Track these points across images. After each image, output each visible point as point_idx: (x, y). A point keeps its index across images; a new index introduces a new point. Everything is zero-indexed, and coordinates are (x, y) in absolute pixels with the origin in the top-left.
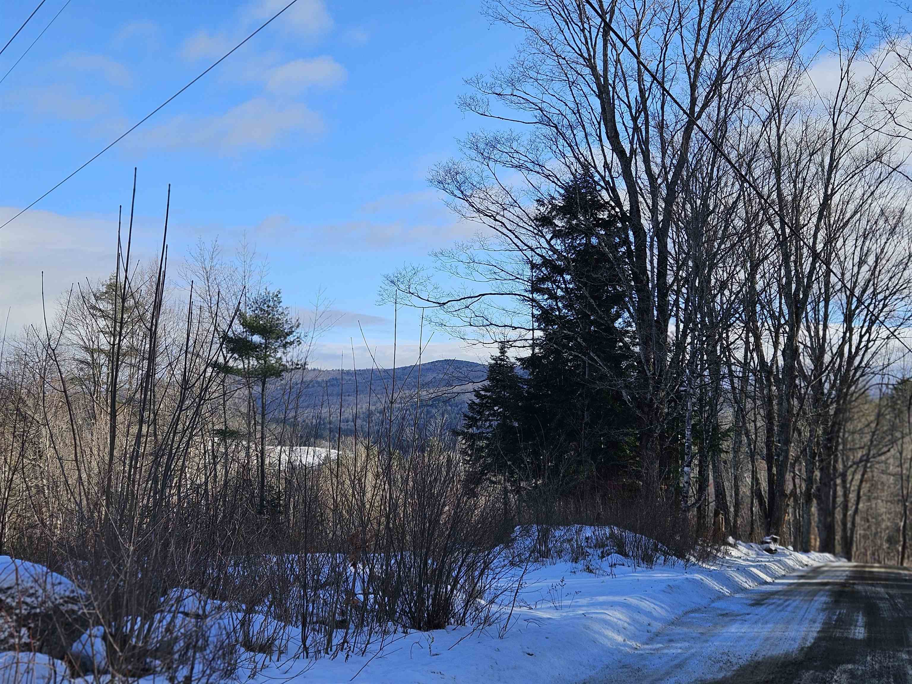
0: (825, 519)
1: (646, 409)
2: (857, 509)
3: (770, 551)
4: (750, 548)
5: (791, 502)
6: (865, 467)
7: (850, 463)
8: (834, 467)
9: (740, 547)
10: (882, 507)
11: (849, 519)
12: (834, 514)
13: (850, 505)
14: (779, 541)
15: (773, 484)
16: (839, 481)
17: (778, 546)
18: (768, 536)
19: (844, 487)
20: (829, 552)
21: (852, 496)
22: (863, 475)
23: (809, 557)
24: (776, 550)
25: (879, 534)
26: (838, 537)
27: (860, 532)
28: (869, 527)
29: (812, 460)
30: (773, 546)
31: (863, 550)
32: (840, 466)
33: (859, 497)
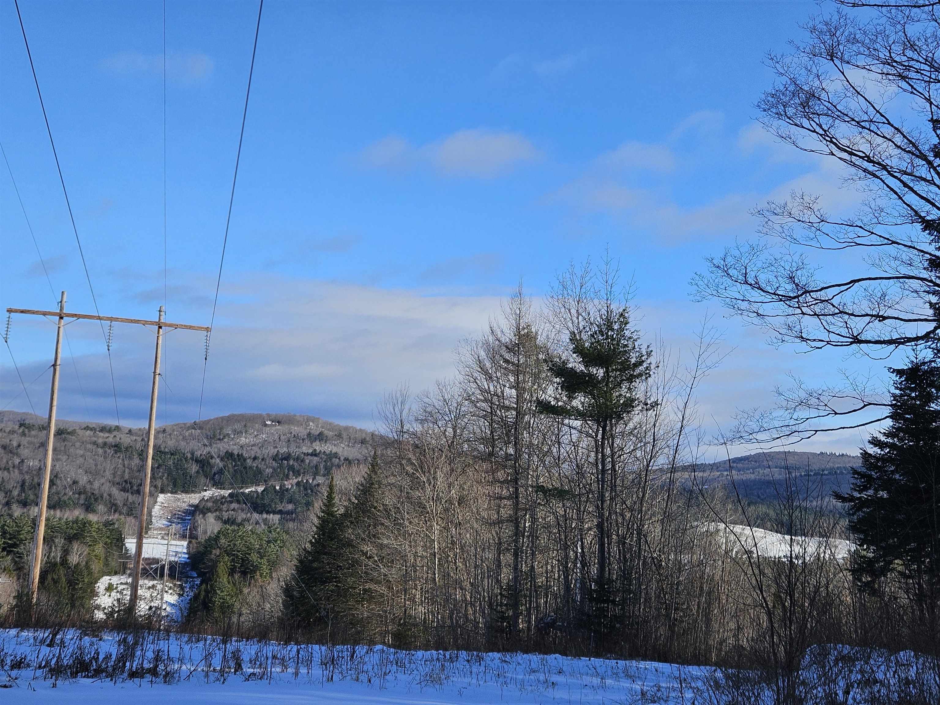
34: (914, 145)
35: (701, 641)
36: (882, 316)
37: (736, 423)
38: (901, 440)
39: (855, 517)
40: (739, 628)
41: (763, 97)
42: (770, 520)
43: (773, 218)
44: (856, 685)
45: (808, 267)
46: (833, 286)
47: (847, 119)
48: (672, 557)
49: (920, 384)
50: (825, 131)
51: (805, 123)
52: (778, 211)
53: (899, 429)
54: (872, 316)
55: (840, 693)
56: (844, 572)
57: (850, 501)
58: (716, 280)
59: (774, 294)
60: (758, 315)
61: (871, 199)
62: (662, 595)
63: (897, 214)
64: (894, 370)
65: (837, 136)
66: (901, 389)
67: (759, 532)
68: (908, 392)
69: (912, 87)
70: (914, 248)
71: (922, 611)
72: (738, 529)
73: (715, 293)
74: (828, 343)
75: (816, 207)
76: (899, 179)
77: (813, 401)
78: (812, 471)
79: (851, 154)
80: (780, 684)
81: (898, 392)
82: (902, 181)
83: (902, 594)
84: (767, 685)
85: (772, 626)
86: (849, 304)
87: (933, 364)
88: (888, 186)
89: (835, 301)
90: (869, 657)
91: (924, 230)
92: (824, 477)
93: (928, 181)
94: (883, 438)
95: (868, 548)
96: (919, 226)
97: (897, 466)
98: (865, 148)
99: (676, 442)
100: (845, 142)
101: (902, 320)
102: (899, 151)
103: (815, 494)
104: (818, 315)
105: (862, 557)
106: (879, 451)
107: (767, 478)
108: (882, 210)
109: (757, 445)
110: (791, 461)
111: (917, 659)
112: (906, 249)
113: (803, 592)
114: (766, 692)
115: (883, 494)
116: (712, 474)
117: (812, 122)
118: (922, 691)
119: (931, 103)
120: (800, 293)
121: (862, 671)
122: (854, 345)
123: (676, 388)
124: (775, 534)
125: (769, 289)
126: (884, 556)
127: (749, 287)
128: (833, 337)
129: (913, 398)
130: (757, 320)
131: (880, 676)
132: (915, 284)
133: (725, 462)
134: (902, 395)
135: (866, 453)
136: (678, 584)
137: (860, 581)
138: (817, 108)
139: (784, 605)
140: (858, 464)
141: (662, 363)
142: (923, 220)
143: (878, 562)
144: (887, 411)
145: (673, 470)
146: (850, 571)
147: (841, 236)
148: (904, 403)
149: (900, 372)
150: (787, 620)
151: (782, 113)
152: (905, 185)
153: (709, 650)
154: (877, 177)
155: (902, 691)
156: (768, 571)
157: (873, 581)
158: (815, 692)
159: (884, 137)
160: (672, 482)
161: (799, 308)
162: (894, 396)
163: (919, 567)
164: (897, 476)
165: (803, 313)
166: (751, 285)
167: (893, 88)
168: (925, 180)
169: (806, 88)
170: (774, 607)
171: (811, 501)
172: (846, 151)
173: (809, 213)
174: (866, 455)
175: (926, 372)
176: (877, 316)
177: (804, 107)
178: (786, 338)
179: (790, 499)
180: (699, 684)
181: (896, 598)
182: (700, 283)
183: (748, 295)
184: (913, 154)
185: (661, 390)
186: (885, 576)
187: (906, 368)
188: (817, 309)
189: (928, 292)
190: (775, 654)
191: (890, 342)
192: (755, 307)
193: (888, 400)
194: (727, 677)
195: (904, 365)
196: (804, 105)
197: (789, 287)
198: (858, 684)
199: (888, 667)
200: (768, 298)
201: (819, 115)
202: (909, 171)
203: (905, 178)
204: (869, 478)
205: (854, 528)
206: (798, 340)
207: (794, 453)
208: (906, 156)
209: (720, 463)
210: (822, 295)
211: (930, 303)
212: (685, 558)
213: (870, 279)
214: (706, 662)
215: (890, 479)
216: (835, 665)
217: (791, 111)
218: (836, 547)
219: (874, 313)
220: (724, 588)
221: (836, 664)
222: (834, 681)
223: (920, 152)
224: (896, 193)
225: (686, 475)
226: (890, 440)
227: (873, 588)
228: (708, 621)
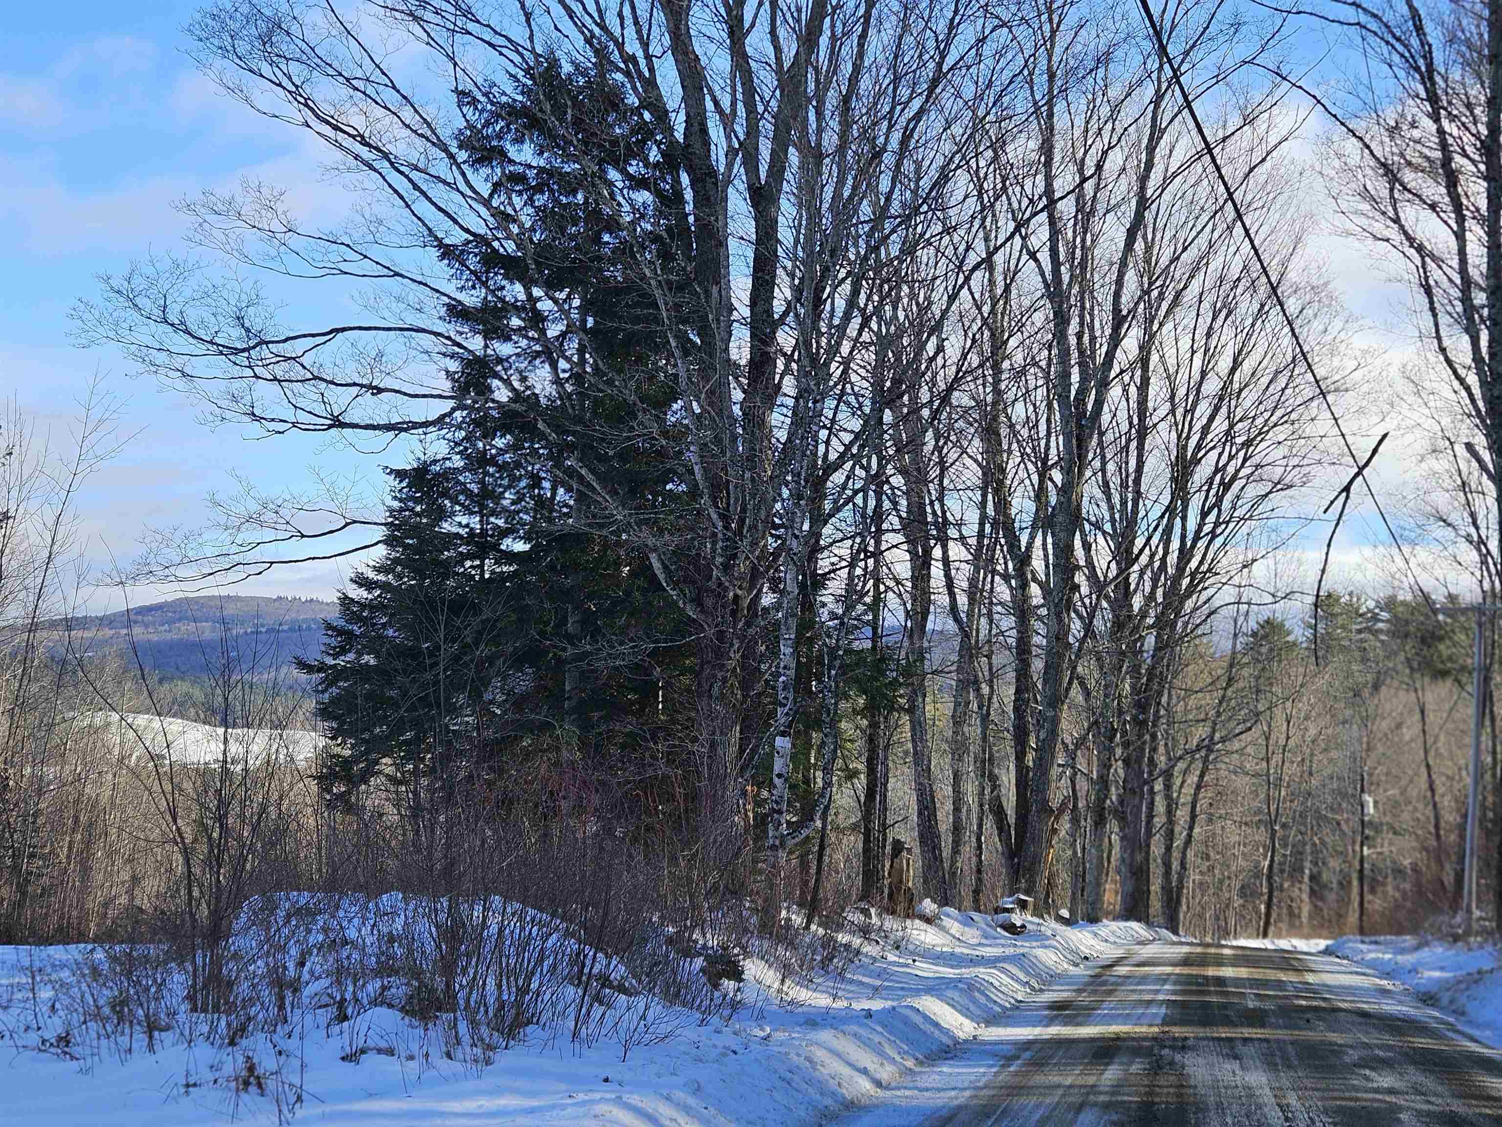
0: (1132, 855)
1: (709, 602)
2: (1190, 836)
3: (1011, 928)
4: (969, 922)
5: (1065, 826)
6: (1205, 760)
7: (1180, 753)
8: (1151, 760)
9: (947, 922)
10: (1233, 835)
11: (1176, 854)
12: (1148, 846)
13: (1177, 829)
14: (1031, 907)
15: (1025, 789)
16: (1158, 786)
17: (1029, 918)
18: (1010, 895)
19: (1168, 797)
20: (1139, 920)
21: (1182, 815)
22: (1202, 776)
23: (1096, 934)
24: (1023, 926)
25: (1227, 882)
26: (1156, 886)
27: (1193, 877)
28: (1211, 869)
29: (1107, 743)
30: (1017, 919)
31: (1198, 908)
32: (1161, 760)
33: (1193, 816)
34: (429, 125)
35: (71, 905)
36: (376, 387)
37: (143, 550)
38: (399, 577)
39: (327, 695)
40: (135, 880)
41: (198, 17)
42: (194, 705)
43: (212, 218)
44: (315, 951)
45: (266, 302)
46: (305, 336)
47: (331, 71)
48: (28, 771)
49: (428, 492)
50: (297, 87)
51: (266, 69)
52: (220, 207)
53: (396, 561)
54: (362, 386)
55: (291, 965)
56: (306, 781)
57: (319, 670)
58: (115, 314)
59: (211, 342)
60: (184, 374)
61: (364, 204)
62: (7, 835)
63: (402, 231)
64: (392, 471)
65: (315, 96)
66: (401, 500)
67: (175, 725)
68: (411, 504)
69: (429, 35)
70: (425, 285)
71: (417, 832)
72: (141, 720)
73: (112, 334)
74: (294, 425)
75: (280, 207)
76: (407, 177)
77: (269, 516)
78: (263, 626)
79: (336, 128)
80: (199, 961)
81: (396, 504)
82: (410, 180)
83: (390, 809)
84: (179, 965)
85: (190, 872)
86: (328, 365)
87: (448, 464)
88: (390, 186)
89: (306, 360)
90: (337, 907)
91: (443, 257)
92: (282, 635)
93: (449, 184)
94: (371, 575)
95: (344, 742)
96: (434, 253)
97: (392, 616)
98: (358, 122)
99: (39, 580)
100: (326, 109)
101: (405, 394)
102: (409, 131)
103: (266, 661)
104: (279, 381)
105: (334, 756)
106: (365, 594)
107: (191, 638)
108: (380, 223)
109: (175, 586)
110: (230, 610)
111: (407, 904)
112: (414, 286)
113: (242, 816)
114: (176, 977)
115: (369, 659)
116: (100, 634)
117: (276, 69)
118: (411, 952)
119: (455, 64)
120: (252, 343)
121: (325, 930)
122: (333, 431)
123: (39, 493)
124: (200, 726)
125: (201, 333)
126: (367, 752)
127: (170, 329)
128: (303, 417)
129: (418, 515)
130: (181, 384)
131: (352, 934)
132: (426, 340)
133: (121, 614)
134: (401, 510)
135: (346, 597)
136: (36, 815)
137: (329, 791)
138: (284, 47)
139: (210, 838)
140: (334, 615)
141: (17, 448)
142: (440, 244)
143: (357, 762)
144: (380, 533)
145: (33, 627)
146: (315, 778)
147: (318, 256)
148: (405, 522)
149: (400, 474)
150: (214, 861)
151: (229, 48)
152: (416, 187)
153: (84, 917)
154: (375, 170)
155: (383, 953)
156: (187, 786)
157: (349, 792)
158: (252, 968)
159: (386, 108)
160: (30, 647)
161: (250, 367)
162: (391, 510)
163: (416, 767)
164: (390, 632)
165: (256, 377)
166: (172, 325)
167: (400, 34)
168: (445, 182)
169: (267, 12)
170: (195, 840)
171: (261, 673)
172: (328, 123)
173: (269, 215)
174: (346, 601)
175: (438, 474)
176: (370, 387)
177: (264, 44)
178: (228, 415)
179: (227, 668)
180: (65, 974)
181: (381, 815)
182: (86, 316)
183: (167, 340)
184: (427, 139)
185: (14, 493)
186: (366, 782)
187: (408, 467)
188: (279, 370)
189: (444, 355)
190: (192, 915)
191: (389, 427)
192: (178, 362)
193: (382, 516)
194: (114, 959)
195: (407, 463)
196: (265, 39)
197: (238, 332)
198: (319, 950)
199: (364, 919)
200: (201, 348)
201: (287, 60)
202: (421, 165)
203: (415, 175)
204: (350, 634)
205: (324, 712)
206: (247, 419)
207: (238, 598)
208: (419, 142)
209: (114, 614)
210: (288, 349)
211: (447, 372)
212: (50, 772)
213: (360, 328)
214: (81, 938)
215: (380, 637)
216: (284, 925)
217: (242, 47)
218: (296, 743)
219: (365, 382)
220: (113, 817)
221: (288, 921)
222: (283, 949)
223: (438, 138)
224: (401, 197)
225: (55, 635)
226: (381, 577)
227: (347, 802)
228: (86, 871)
